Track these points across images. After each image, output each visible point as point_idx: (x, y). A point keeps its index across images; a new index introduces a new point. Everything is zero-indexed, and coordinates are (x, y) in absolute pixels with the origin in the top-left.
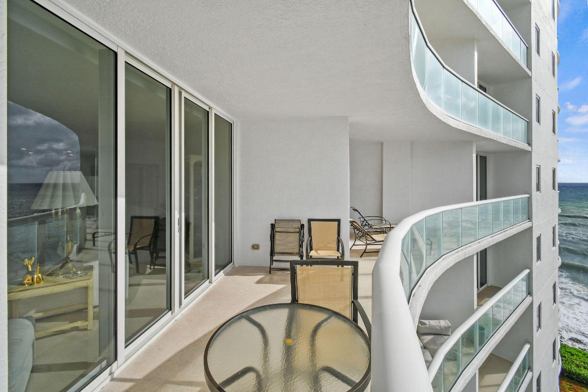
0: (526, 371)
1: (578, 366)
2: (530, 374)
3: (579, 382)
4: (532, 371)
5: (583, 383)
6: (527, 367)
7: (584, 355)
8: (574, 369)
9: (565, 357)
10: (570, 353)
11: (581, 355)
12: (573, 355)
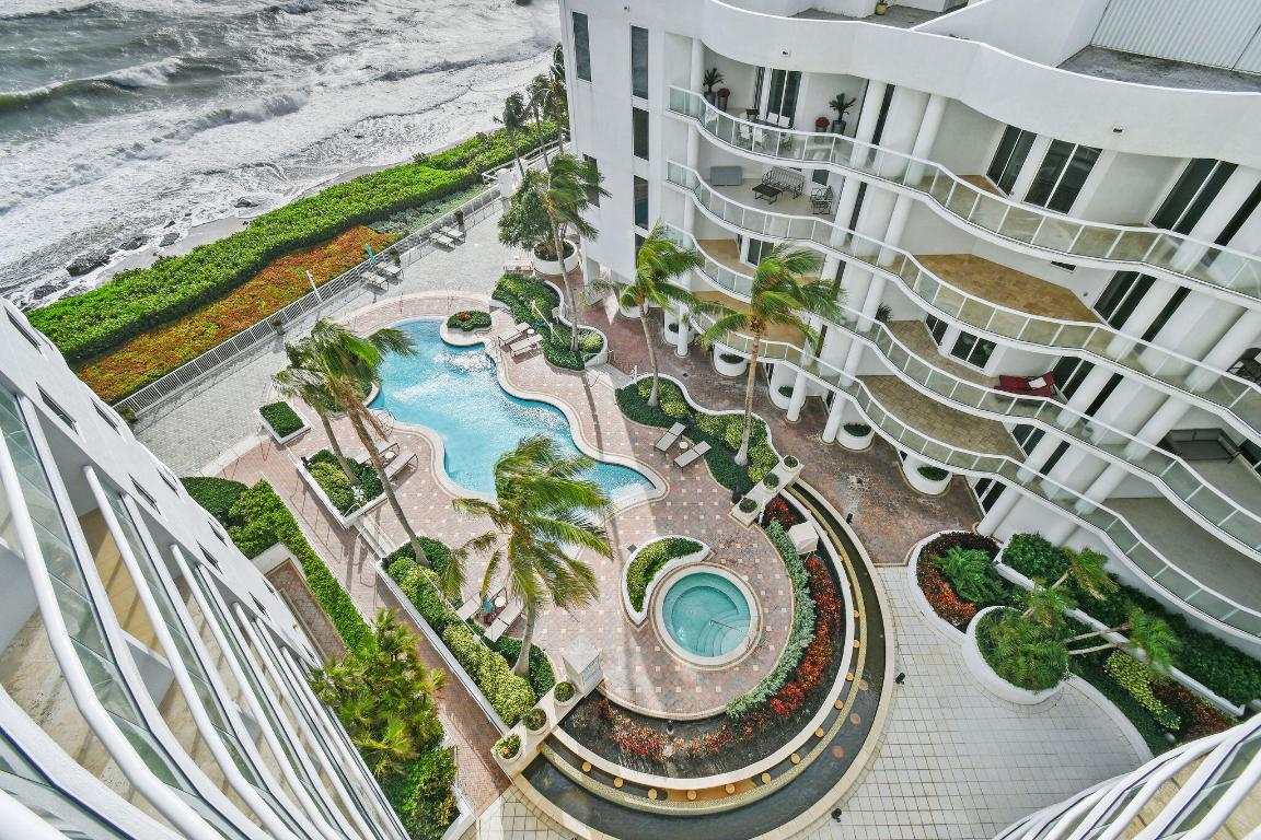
0: (15, 403)
1: (81, 329)
2: (25, 403)
3: (102, 351)
4: (23, 395)
5: (108, 348)
6: (11, 397)
7: (73, 304)
8: (82, 338)
9: (55, 331)
10: (54, 317)
11: (69, 308)
12: (60, 318)
